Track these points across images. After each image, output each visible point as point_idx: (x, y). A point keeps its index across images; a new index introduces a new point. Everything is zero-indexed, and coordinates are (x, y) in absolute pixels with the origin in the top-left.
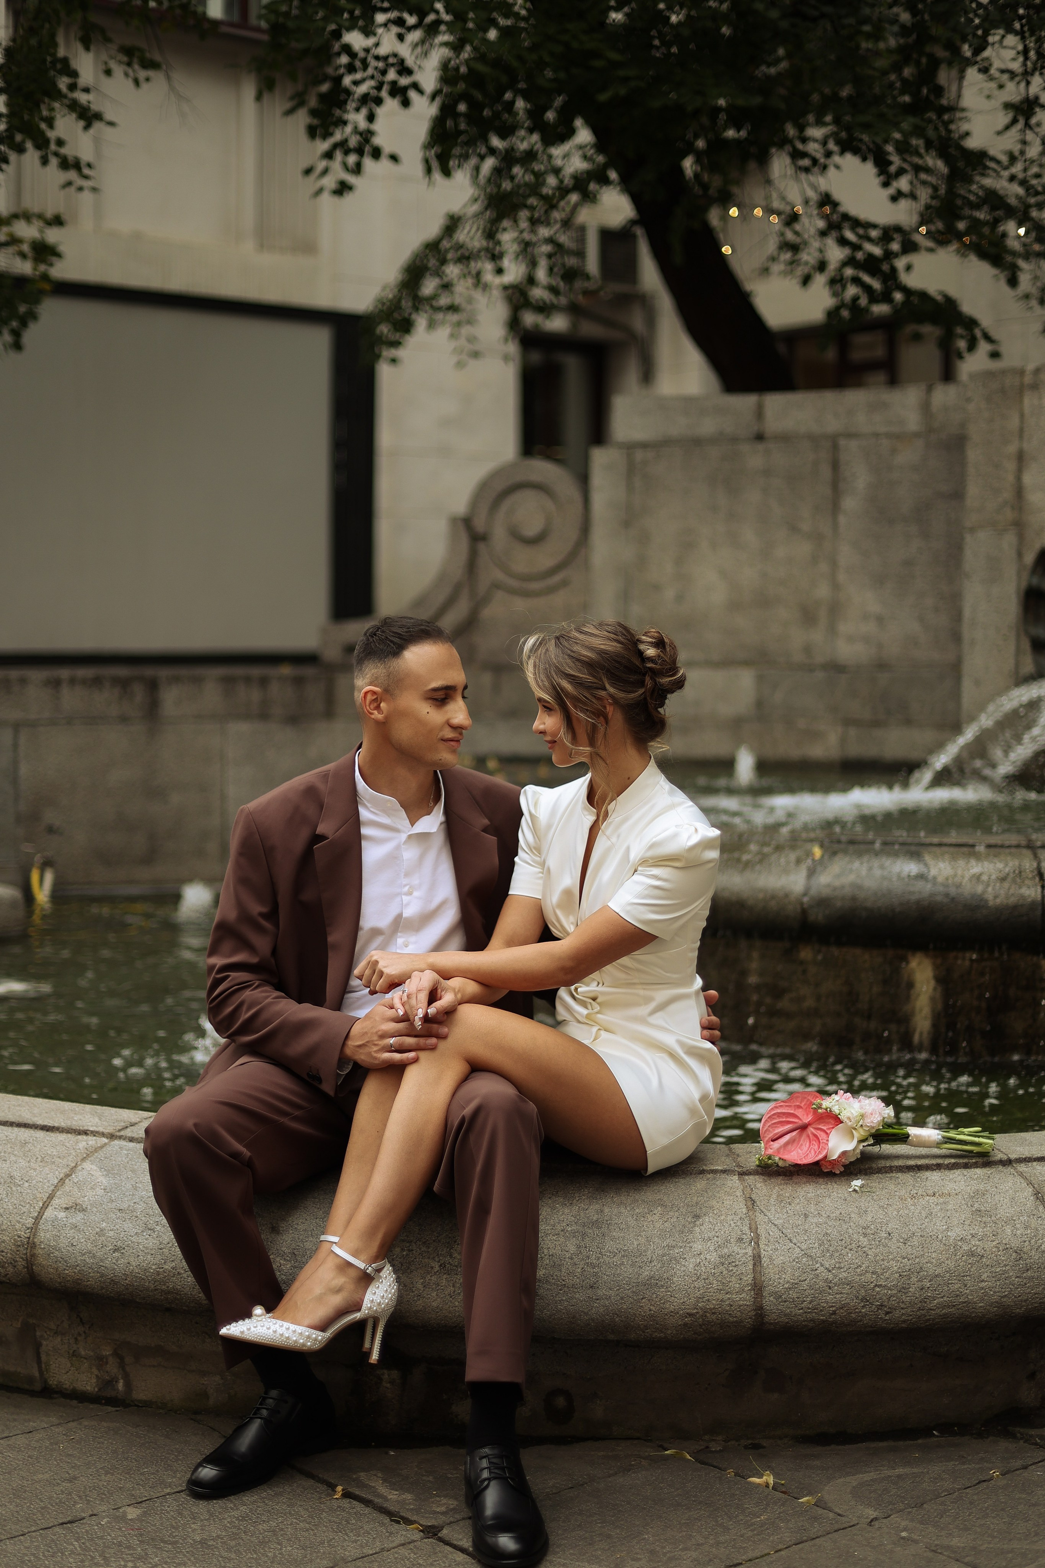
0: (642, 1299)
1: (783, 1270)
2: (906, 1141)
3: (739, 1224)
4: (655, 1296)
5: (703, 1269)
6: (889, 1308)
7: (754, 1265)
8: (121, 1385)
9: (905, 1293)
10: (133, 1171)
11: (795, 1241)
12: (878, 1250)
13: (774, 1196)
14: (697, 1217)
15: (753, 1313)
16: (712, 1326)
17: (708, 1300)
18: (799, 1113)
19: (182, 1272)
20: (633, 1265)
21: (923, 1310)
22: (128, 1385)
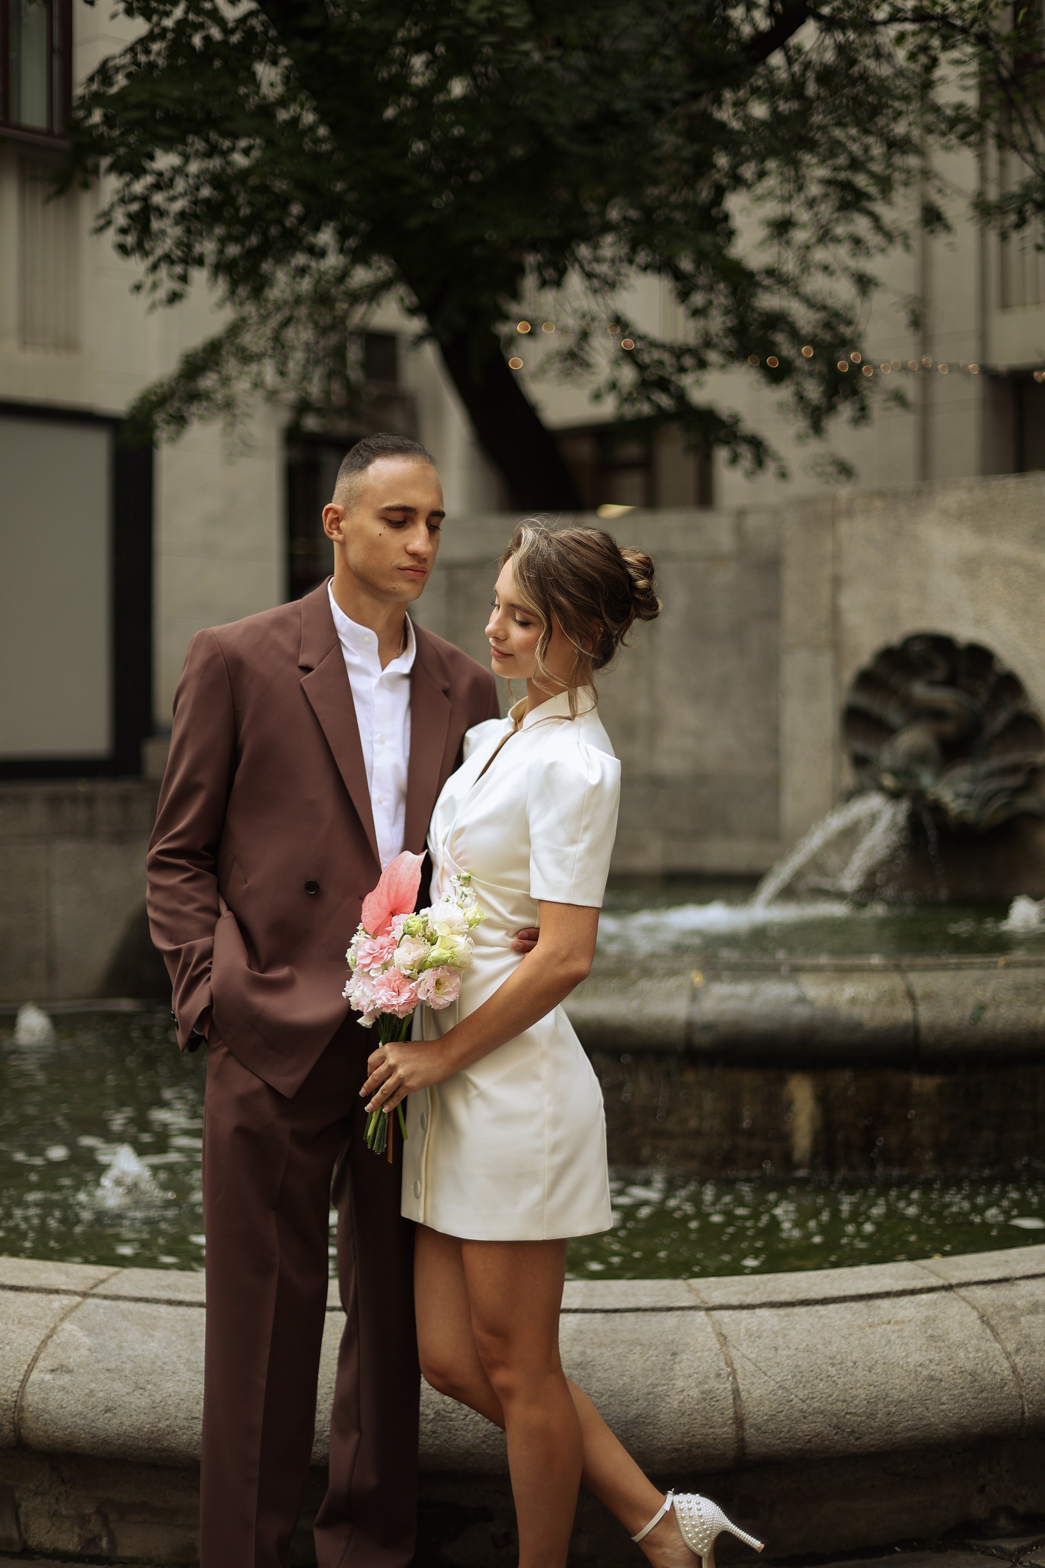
1: (760, 1403)
3: (715, 1359)
4: (642, 1433)
5: (687, 1405)
6: (860, 1434)
7: (734, 1399)
8: (104, 1543)
9: (874, 1419)
10: (116, 1330)
11: (769, 1374)
12: (846, 1379)
13: (743, 1331)
14: (674, 1354)
15: (735, 1445)
16: (698, 1458)
17: (693, 1435)
19: (177, 1429)
20: (620, 1405)
21: (890, 1434)
22: (112, 1542)
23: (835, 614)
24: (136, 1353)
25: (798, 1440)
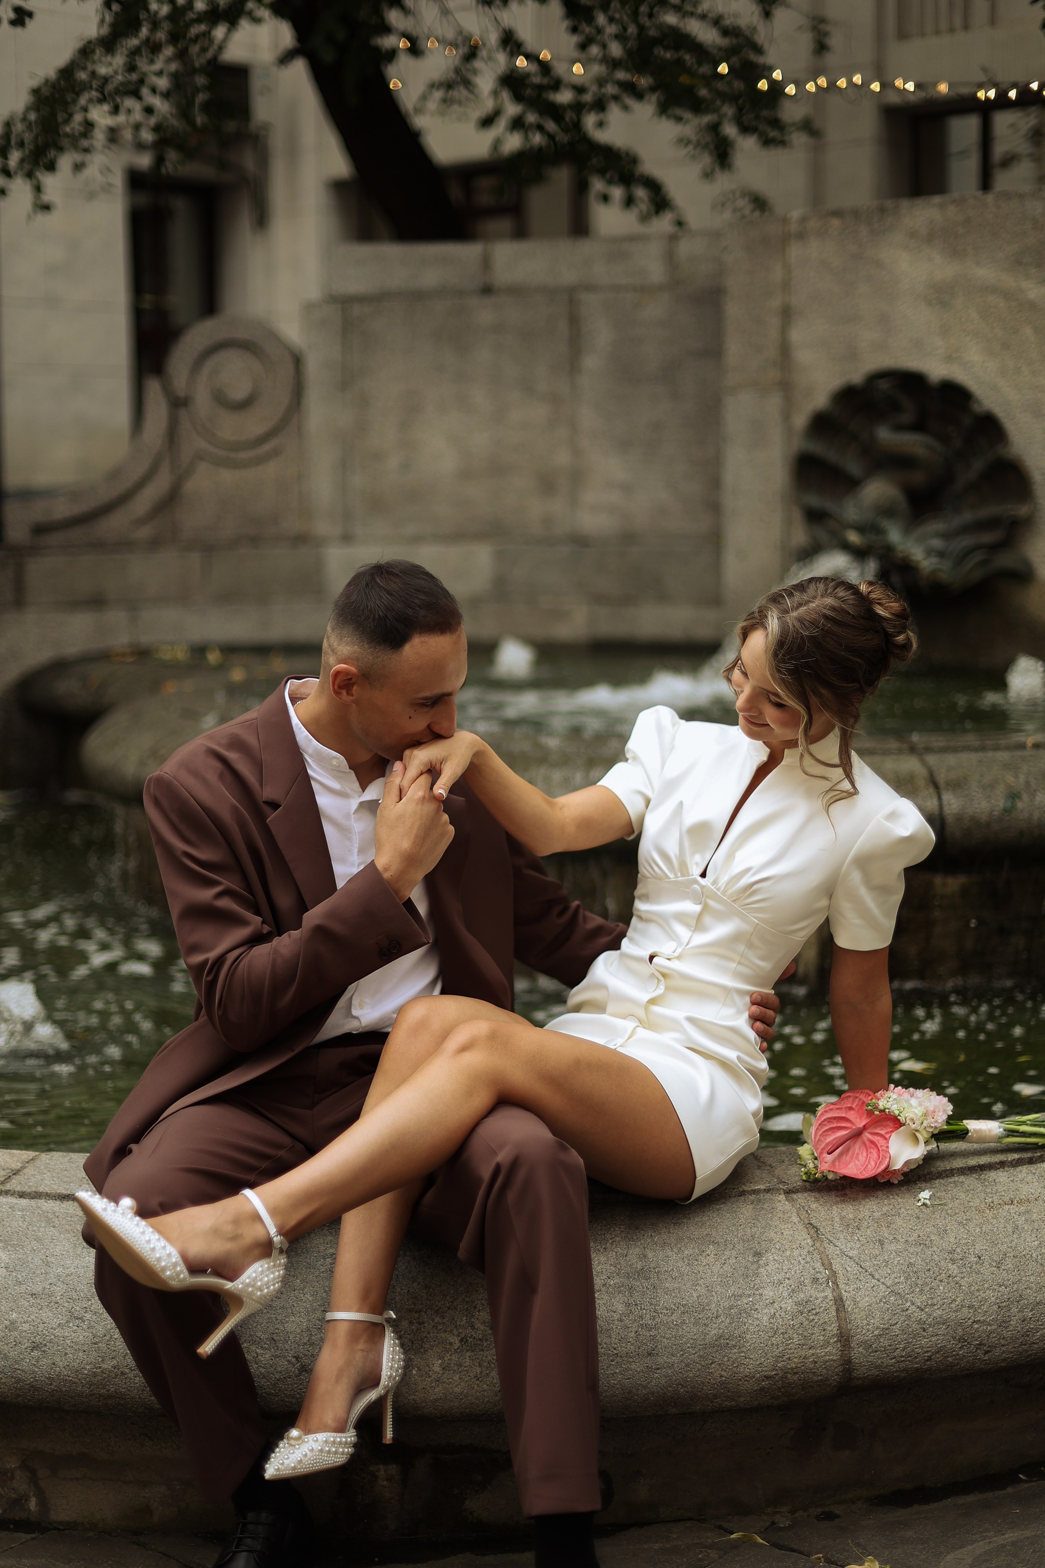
0: (712, 1364)
1: (870, 1315)
2: (965, 1138)
3: (808, 1259)
4: (726, 1358)
5: (780, 1320)
6: (989, 1346)
7: (837, 1310)
8: (33, 1504)
9: (1006, 1328)
10: (38, 1240)
11: (877, 1276)
12: (971, 1279)
13: (837, 1219)
14: (758, 1254)
15: (840, 1369)
16: (793, 1388)
17: (789, 1359)
18: (851, 1115)
19: (127, 1371)
20: (696, 1324)
21: (1025, 1345)
22: (43, 1503)
23: (785, 350)
24: (68, 1271)
25: (916, 1358)
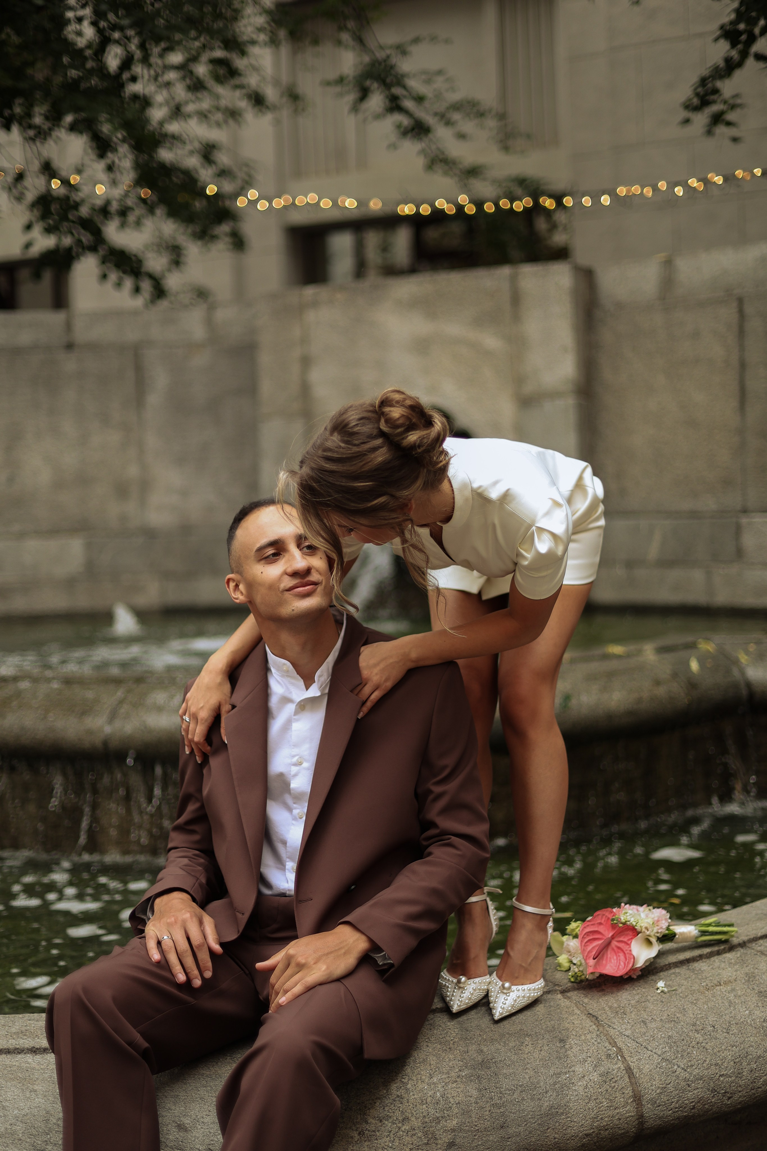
0: (548, 1129)
1: (651, 1078)
2: (673, 940)
3: (599, 1041)
4: (557, 1124)
5: (591, 1089)
6: (731, 1093)
7: (629, 1077)
9: (741, 1078)
11: (650, 1048)
12: (712, 1043)
13: (607, 1009)
14: (562, 1041)
15: (637, 1122)
16: (604, 1141)
17: (602, 1119)
18: (601, 929)
20: (532, 1099)
21: (753, 1089)
23: (306, 388)
25: (685, 1108)
